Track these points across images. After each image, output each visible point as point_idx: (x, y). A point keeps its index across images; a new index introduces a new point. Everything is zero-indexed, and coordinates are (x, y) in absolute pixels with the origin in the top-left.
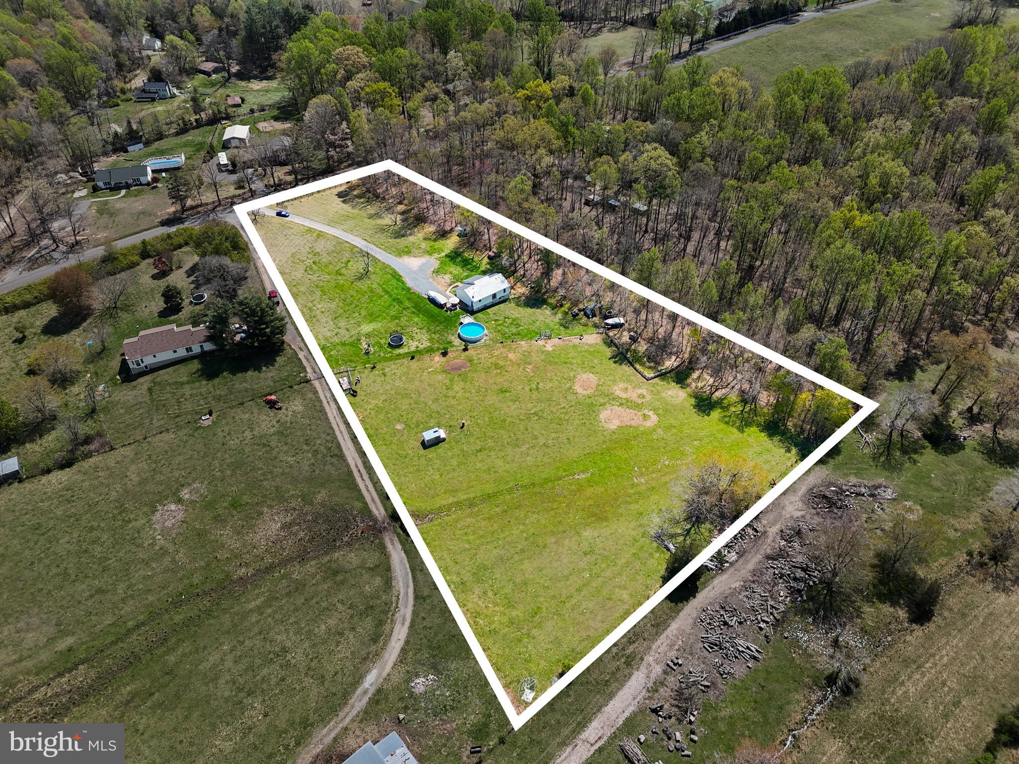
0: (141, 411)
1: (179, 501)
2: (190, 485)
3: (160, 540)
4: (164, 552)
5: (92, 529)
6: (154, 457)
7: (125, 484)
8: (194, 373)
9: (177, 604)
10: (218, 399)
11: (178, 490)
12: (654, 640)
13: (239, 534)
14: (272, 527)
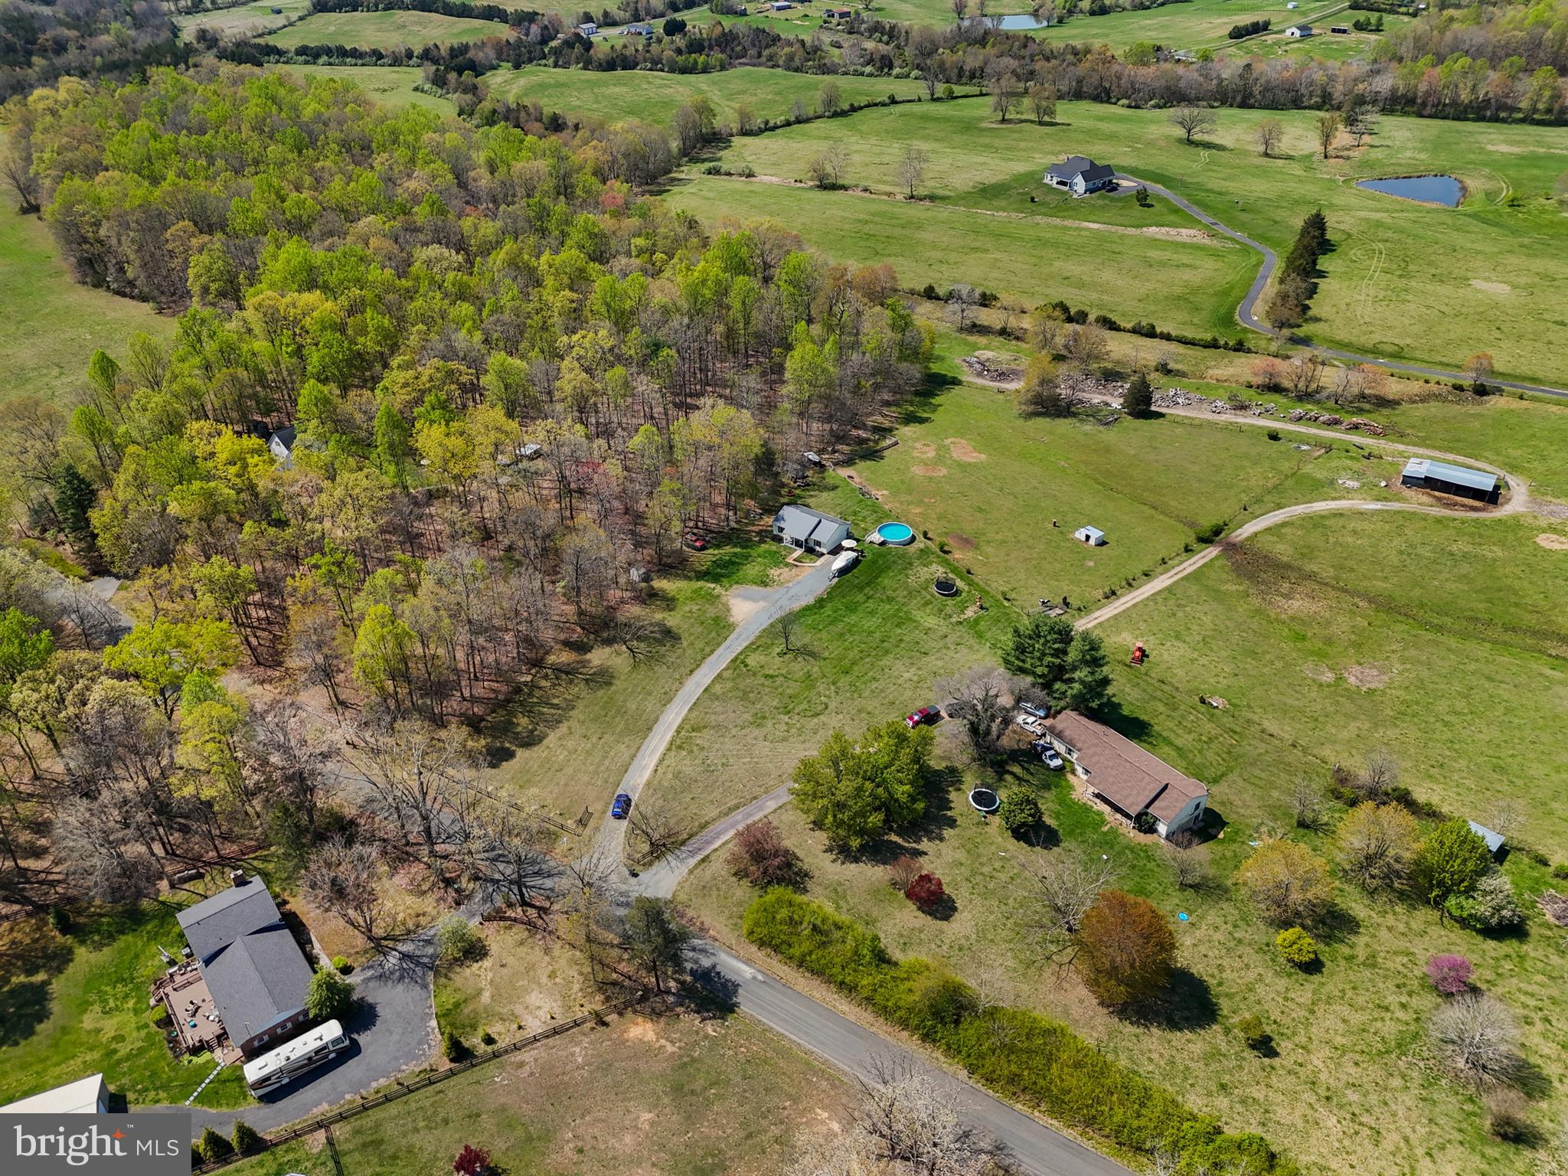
0: (1257, 772)
1: (1340, 678)
2: (1314, 680)
3: (1397, 667)
4: (1403, 660)
5: (1446, 724)
6: (1311, 725)
7: (1368, 730)
8: (1150, 743)
11: (1329, 686)
13: (1328, 623)
14: (1298, 605)
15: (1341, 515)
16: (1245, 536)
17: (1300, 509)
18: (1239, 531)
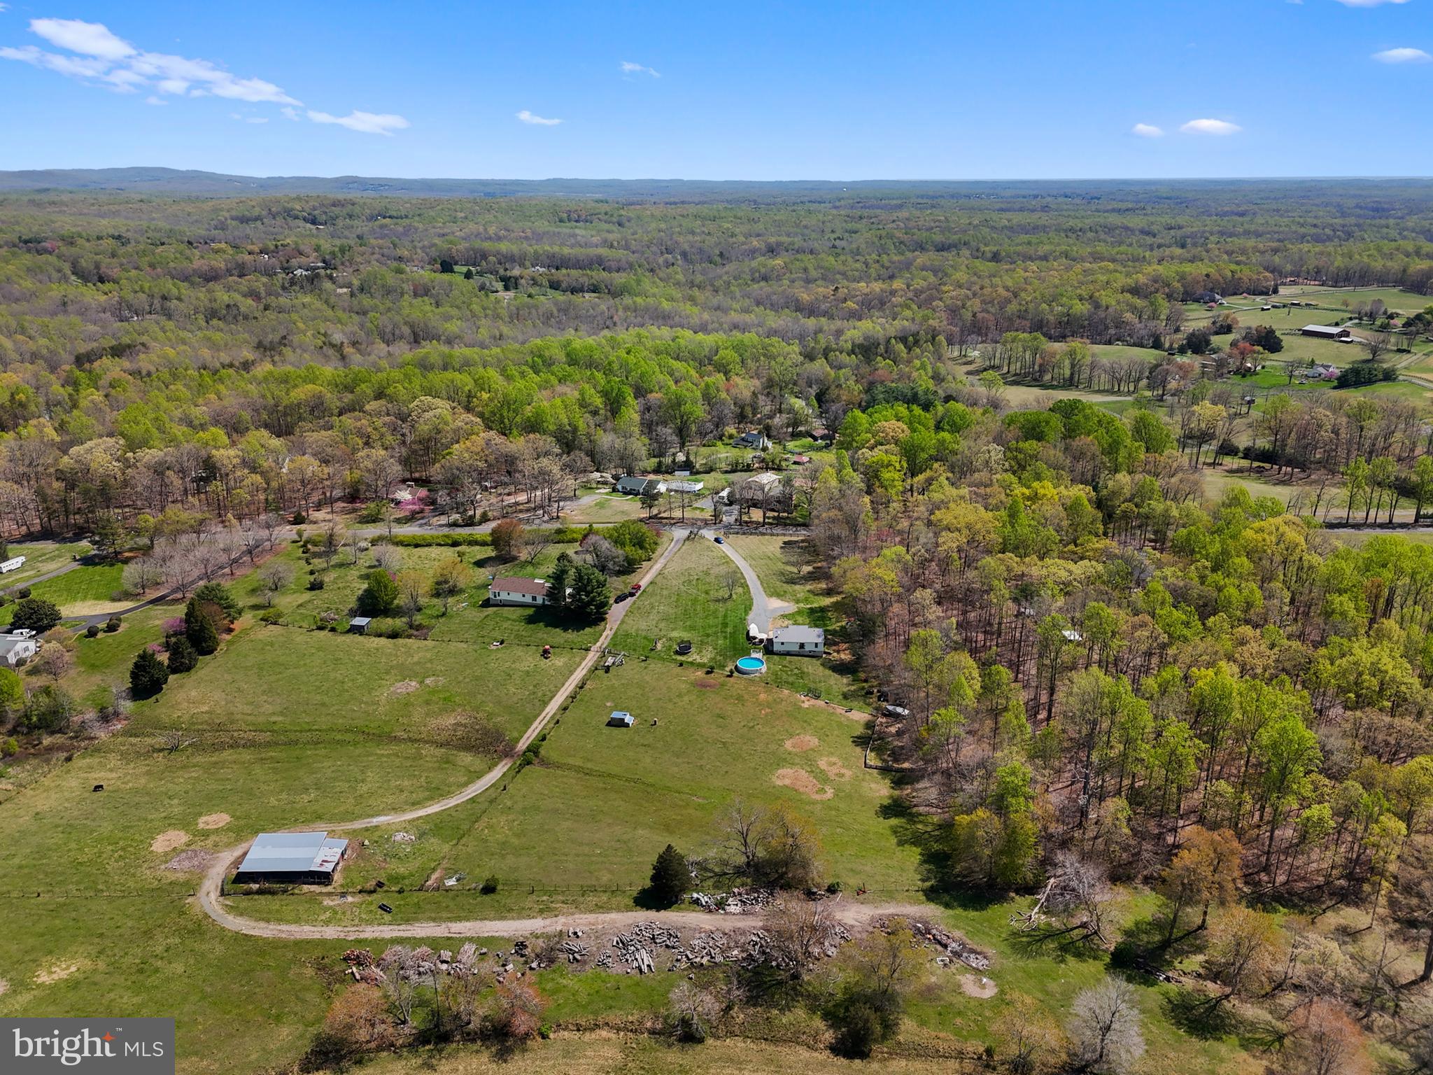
0: (467, 626)
1: (422, 682)
2: (438, 676)
3: (384, 697)
4: (377, 703)
5: (361, 673)
6: (440, 653)
7: (407, 660)
9: (347, 731)
10: (517, 636)
11: (428, 676)
12: (581, 912)
13: (427, 715)
14: (449, 721)
15: (413, 804)
16: (500, 766)
17: (452, 802)
18: (505, 769)
